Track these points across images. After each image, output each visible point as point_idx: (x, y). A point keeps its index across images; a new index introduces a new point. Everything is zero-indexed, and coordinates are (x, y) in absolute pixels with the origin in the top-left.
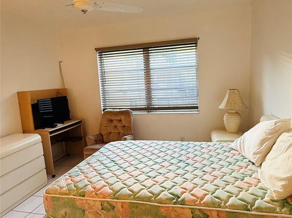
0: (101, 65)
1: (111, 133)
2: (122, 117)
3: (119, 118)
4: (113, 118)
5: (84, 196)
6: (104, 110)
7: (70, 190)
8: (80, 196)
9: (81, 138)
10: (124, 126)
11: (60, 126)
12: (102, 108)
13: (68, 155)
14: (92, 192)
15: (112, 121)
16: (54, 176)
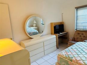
0: (77, 13)
1: (78, 38)
2: (84, 33)
3: (82, 33)
4: (80, 33)
5: (72, 61)
6: (76, 30)
7: (66, 57)
8: (70, 61)
9: (67, 38)
10: (84, 36)
11: (61, 33)
12: (75, 29)
13: (62, 42)
14: (75, 61)
15: (79, 34)
16: (58, 48)
